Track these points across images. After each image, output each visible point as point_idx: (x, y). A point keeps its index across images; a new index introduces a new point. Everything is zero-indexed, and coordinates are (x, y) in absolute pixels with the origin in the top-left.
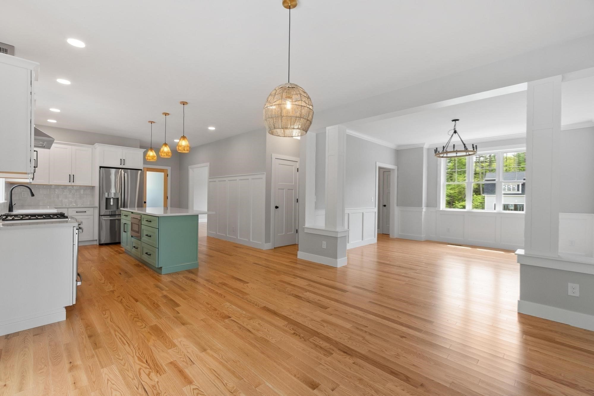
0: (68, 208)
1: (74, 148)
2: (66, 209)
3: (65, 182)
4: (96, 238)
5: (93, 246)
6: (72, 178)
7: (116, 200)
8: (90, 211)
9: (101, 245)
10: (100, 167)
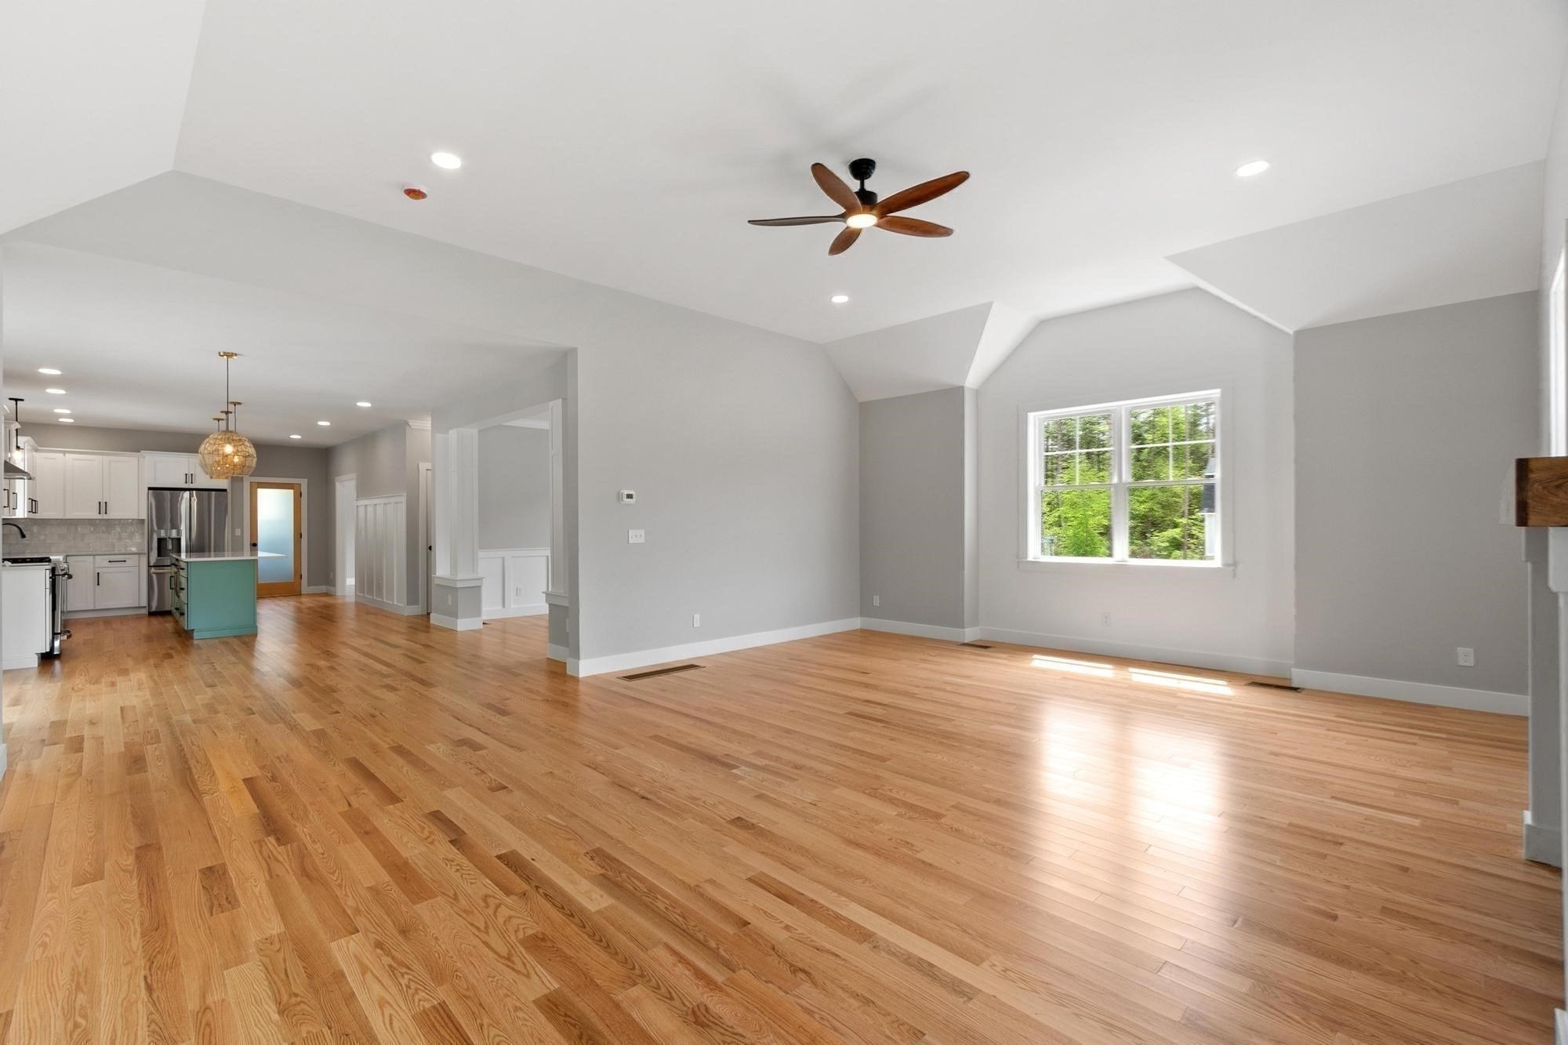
0: (94, 555)
1: (106, 458)
2: (92, 557)
3: (93, 514)
4: (144, 603)
5: (138, 617)
6: (103, 507)
7: (175, 542)
8: (132, 561)
9: (151, 614)
10: (150, 489)
